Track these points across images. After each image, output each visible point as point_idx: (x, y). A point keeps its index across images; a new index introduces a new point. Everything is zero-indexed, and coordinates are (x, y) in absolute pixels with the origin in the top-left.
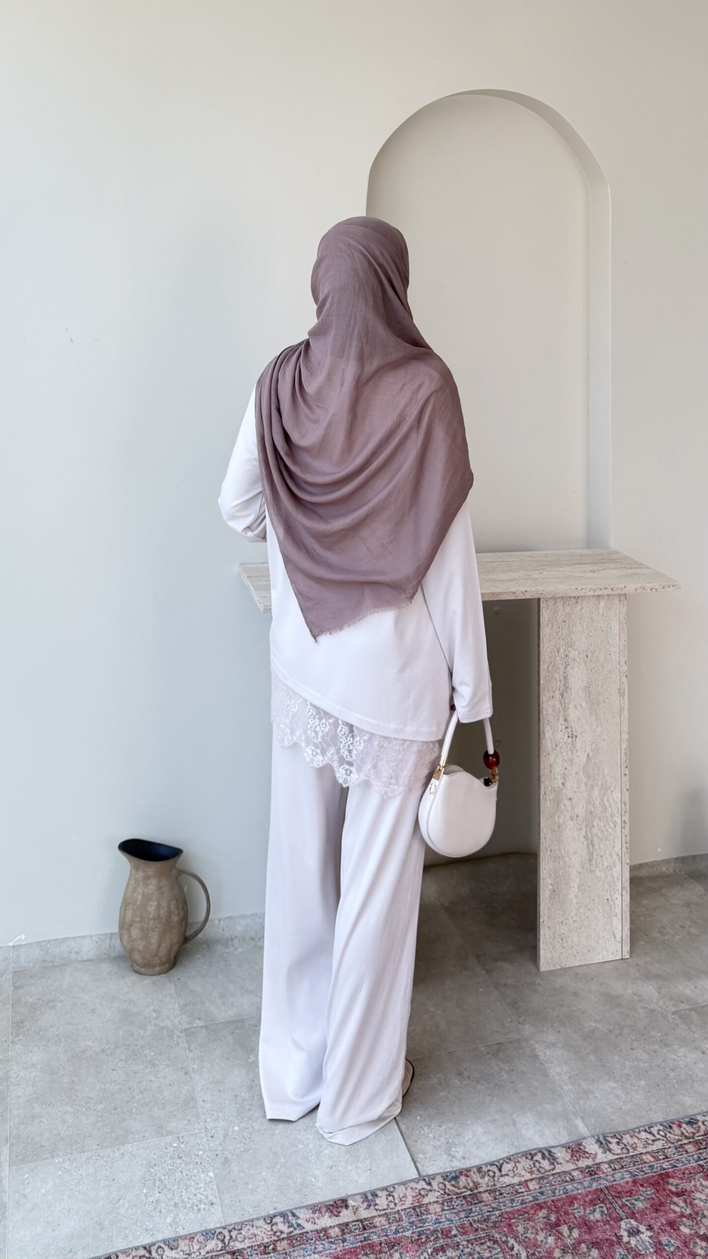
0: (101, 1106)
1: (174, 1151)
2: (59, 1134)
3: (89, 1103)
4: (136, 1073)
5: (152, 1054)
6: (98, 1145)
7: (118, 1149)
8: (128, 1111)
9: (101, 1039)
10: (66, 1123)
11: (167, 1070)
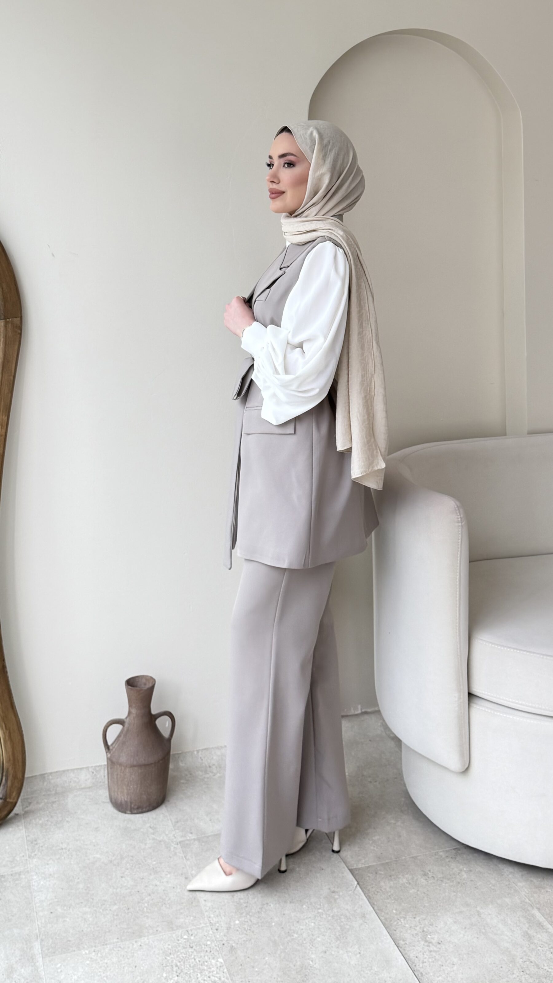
0: (115, 907)
1: (185, 942)
2: (82, 931)
3: (104, 904)
4: (143, 878)
5: (154, 863)
6: (118, 938)
7: (136, 942)
8: (140, 910)
9: (107, 852)
10: (87, 922)
11: (169, 876)
